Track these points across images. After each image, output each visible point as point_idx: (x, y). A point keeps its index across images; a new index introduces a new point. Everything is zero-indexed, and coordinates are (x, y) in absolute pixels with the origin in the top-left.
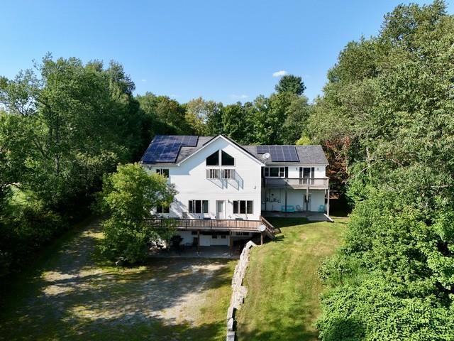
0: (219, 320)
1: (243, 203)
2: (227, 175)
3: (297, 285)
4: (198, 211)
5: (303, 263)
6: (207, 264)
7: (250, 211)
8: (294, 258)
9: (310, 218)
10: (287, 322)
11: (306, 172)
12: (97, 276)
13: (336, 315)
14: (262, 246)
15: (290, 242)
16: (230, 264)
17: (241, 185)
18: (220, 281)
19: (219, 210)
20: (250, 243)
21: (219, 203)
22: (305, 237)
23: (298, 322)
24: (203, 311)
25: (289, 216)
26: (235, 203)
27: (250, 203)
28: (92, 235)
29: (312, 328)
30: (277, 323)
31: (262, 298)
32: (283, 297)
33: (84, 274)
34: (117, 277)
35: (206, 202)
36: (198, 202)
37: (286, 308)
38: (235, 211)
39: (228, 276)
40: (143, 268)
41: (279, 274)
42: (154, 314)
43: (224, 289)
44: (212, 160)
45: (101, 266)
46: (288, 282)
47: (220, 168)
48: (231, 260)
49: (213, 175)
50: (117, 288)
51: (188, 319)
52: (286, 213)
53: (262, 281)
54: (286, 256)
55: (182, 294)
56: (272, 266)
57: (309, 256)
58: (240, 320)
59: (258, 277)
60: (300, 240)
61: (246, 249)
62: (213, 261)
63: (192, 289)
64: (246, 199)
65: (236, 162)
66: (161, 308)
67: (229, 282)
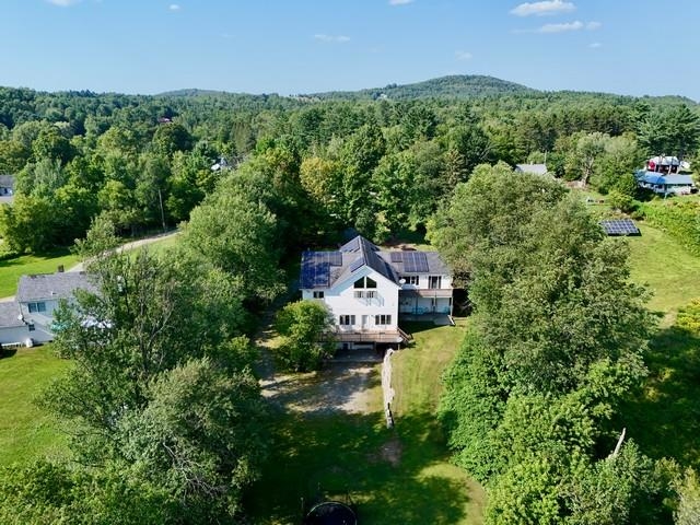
0: (379, 410)
1: (383, 317)
2: (371, 295)
3: (425, 387)
4: (347, 323)
5: (430, 369)
6: (359, 367)
7: (389, 322)
8: (424, 364)
9: (437, 322)
10: (420, 411)
11: (434, 280)
12: (287, 381)
13: (446, 408)
14: (398, 351)
15: (421, 349)
16: (377, 367)
17: (382, 302)
18: (373, 382)
19: (364, 322)
20: (390, 350)
21: (364, 317)
22: (431, 343)
23: (426, 411)
24: (368, 404)
25: (419, 319)
26: (377, 317)
27: (389, 317)
28: (263, 344)
29: (434, 414)
30: (414, 412)
31: (404, 396)
32: (417, 395)
33: (278, 380)
34: (302, 381)
35: (353, 317)
36: (347, 317)
37: (420, 402)
38: (377, 323)
39: (377, 378)
40: (314, 373)
41: (414, 378)
42: (339, 407)
43: (377, 388)
44: (359, 284)
45: (286, 373)
46: (420, 385)
47: (365, 290)
48: (377, 363)
49: (360, 295)
50: (305, 390)
51: (361, 410)
52: (417, 315)
53: (404, 384)
54: (418, 364)
55: (350, 393)
56: (409, 372)
57: (434, 363)
58: (393, 411)
59: (400, 381)
60: (428, 347)
61: (387, 356)
62: (364, 364)
63: (356, 389)
64: (386, 314)
65: (378, 285)
66: (341, 404)
67: (379, 383)
